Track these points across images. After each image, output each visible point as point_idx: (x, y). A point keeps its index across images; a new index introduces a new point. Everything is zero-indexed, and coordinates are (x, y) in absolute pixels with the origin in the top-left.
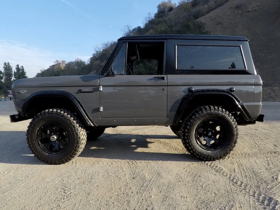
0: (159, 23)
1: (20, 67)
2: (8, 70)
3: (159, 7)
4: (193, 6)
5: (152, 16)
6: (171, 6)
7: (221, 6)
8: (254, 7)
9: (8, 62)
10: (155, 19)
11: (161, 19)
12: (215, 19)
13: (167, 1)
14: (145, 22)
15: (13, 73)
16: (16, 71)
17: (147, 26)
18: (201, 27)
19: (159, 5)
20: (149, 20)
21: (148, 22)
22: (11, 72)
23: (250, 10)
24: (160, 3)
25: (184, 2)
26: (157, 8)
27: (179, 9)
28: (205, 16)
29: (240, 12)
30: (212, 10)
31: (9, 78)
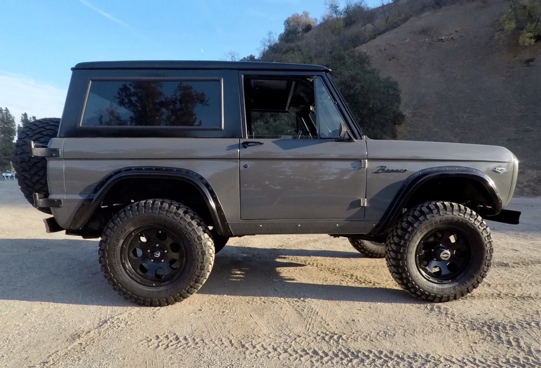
0: (287, 51)
1: (29, 119)
2: (5, 123)
3: (287, 22)
4: (346, 26)
5: (276, 39)
6: (308, 23)
7: (395, 27)
8: (451, 34)
9: (6, 108)
10: (280, 43)
11: (293, 45)
12: (385, 50)
13: (302, 14)
14: (262, 49)
15: (17, 129)
16: (21, 126)
17: (265, 55)
18: (365, 62)
19: (287, 20)
20: (269, 45)
21: (267, 48)
22: (13, 126)
23: (443, 38)
24: (290, 16)
25: (332, 17)
26: (284, 24)
27: (322, 28)
28: (368, 44)
29: (427, 40)
30: (379, 34)
31: (9, 139)
